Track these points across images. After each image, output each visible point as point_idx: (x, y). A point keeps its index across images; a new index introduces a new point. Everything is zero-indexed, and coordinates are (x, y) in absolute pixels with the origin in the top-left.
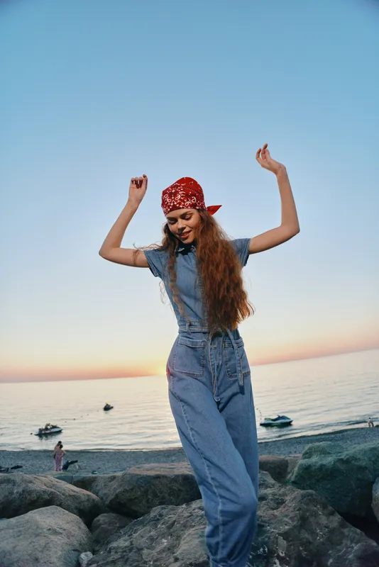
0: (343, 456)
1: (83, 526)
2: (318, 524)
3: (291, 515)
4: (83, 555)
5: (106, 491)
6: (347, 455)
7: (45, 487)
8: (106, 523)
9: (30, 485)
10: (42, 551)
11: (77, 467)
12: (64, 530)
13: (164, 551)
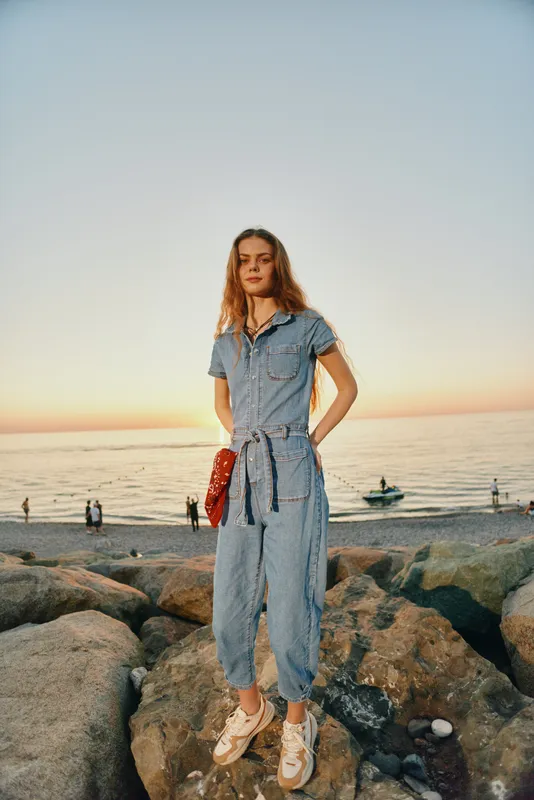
0: (471, 562)
1: (131, 635)
2: (438, 651)
3: (405, 638)
4: (135, 672)
5: (153, 586)
6: (476, 561)
7: (77, 585)
8: (158, 629)
9: (57, 582)
10: (84, 670)
11: (110, 544)
12: (109, 642)
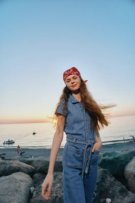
0: (116, 157)
1: (30, 178)
2: (107, 180)
3: (99, 177)
4: (31, 188)
5: (36, 165)
6: (117, 156)
7: (17, 165)
8: (38, 177)
9: (11, 164)
10: (18, 188)
11: (25, 154)
12: (25, 180)
13: (58, 188)
